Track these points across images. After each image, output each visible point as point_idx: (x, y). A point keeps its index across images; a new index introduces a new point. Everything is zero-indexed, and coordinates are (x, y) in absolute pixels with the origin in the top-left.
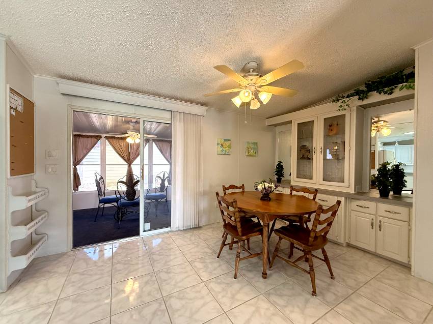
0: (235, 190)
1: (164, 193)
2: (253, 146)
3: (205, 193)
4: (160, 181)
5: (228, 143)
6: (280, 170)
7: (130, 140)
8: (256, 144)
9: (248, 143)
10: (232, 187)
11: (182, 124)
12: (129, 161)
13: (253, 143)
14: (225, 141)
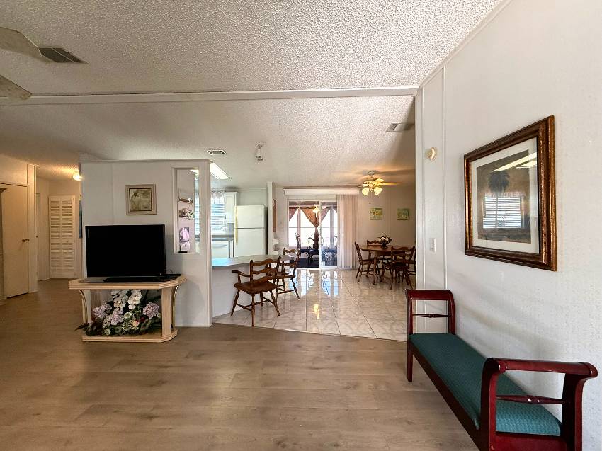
2: (402, 212)
5: (379, 211)
8: (407, 210)
9: (399, 210)
11: (343, 202)
12: (316, 224)
13: (404, 209)
14: (377, 209)
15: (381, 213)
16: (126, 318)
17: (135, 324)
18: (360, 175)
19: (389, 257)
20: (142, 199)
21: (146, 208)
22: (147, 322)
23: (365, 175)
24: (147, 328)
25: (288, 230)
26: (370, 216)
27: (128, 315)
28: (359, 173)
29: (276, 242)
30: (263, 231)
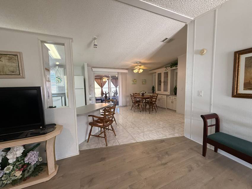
0: (137, 94)
1: (115, 97)
2: (144, 81)
3: (128, 96)
4: (113, 94)
5: (135, 80)
6: (153, 88)
7: (104, 80)
8: (145, 80)
9: (142, 80)
10: (136, 94)
11: (121, 76)
12: (102, 87)
13: (144, 80)
14: (134, 79)
15: (136, 81)
16: (8, 172)
17: (18, 174)
18: (133, 63)
19: (149, 100)
20: (8, 64)
21: (13, 72)
22: (30, 169)
23: (134, 64)
24: (30, 173)
25: (94, 89)
26: (132, 82)
27: (9, 169)
28: (132, 62)
29: (90, 96)
30: (84, 90)
